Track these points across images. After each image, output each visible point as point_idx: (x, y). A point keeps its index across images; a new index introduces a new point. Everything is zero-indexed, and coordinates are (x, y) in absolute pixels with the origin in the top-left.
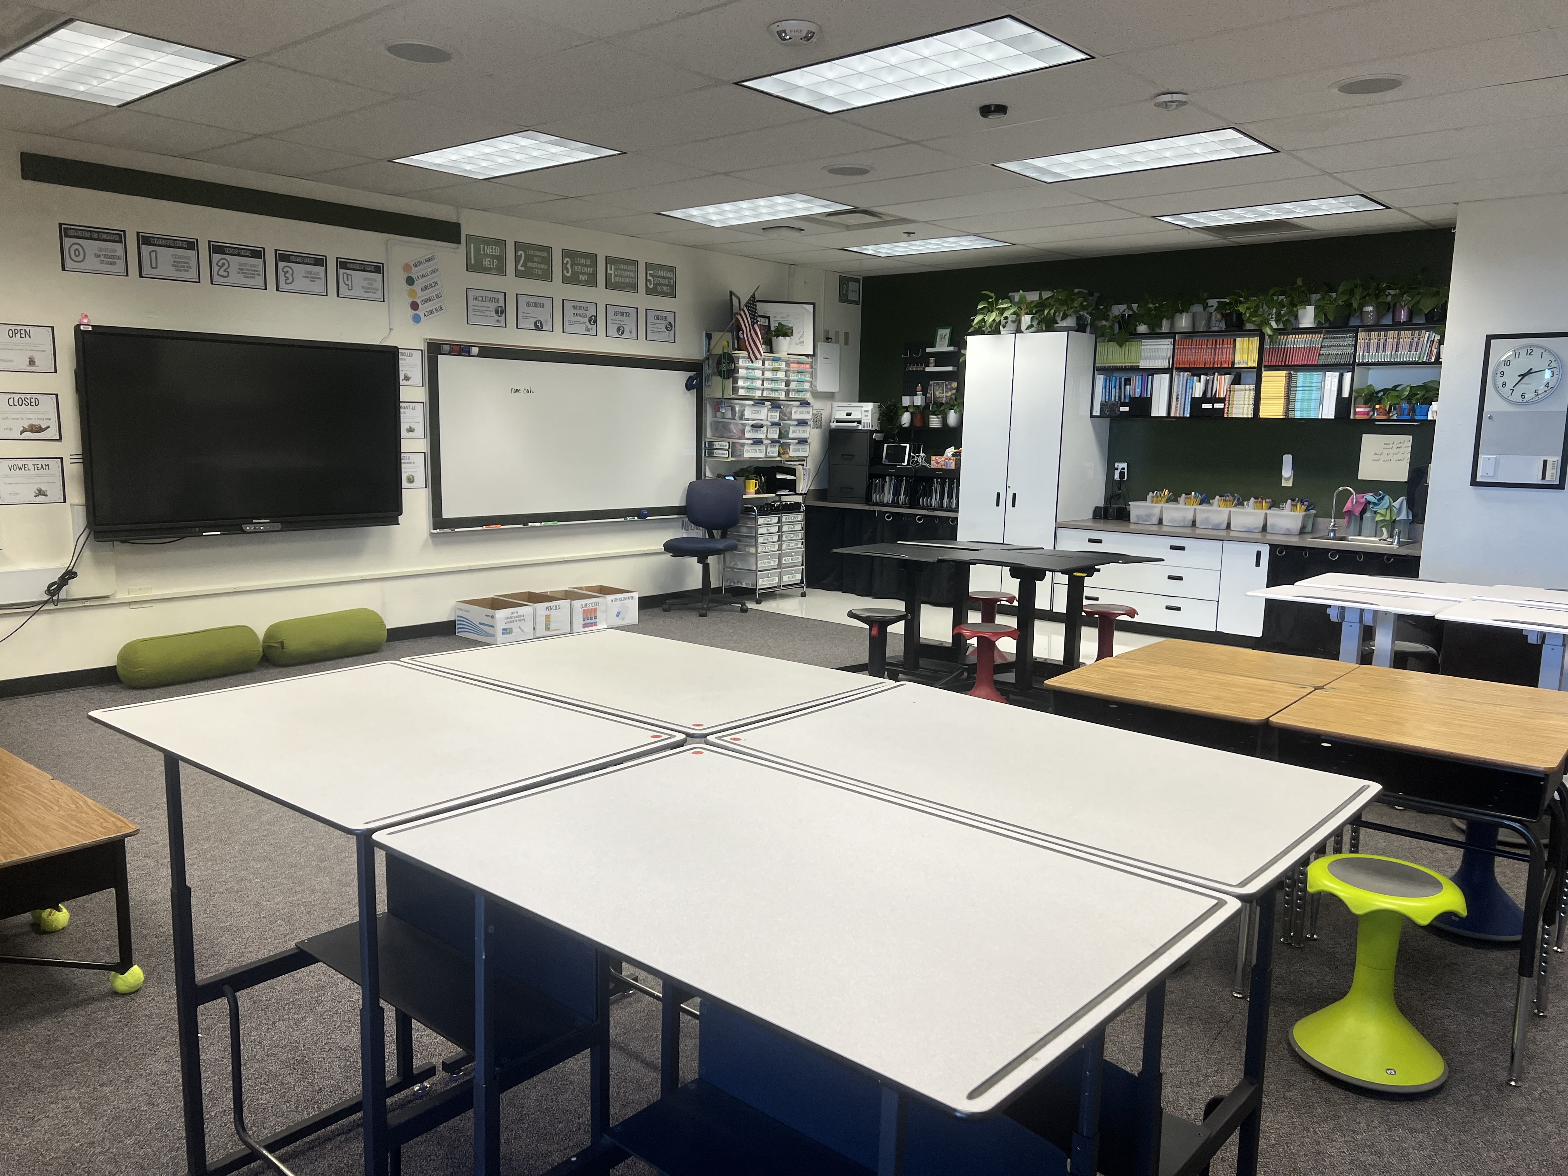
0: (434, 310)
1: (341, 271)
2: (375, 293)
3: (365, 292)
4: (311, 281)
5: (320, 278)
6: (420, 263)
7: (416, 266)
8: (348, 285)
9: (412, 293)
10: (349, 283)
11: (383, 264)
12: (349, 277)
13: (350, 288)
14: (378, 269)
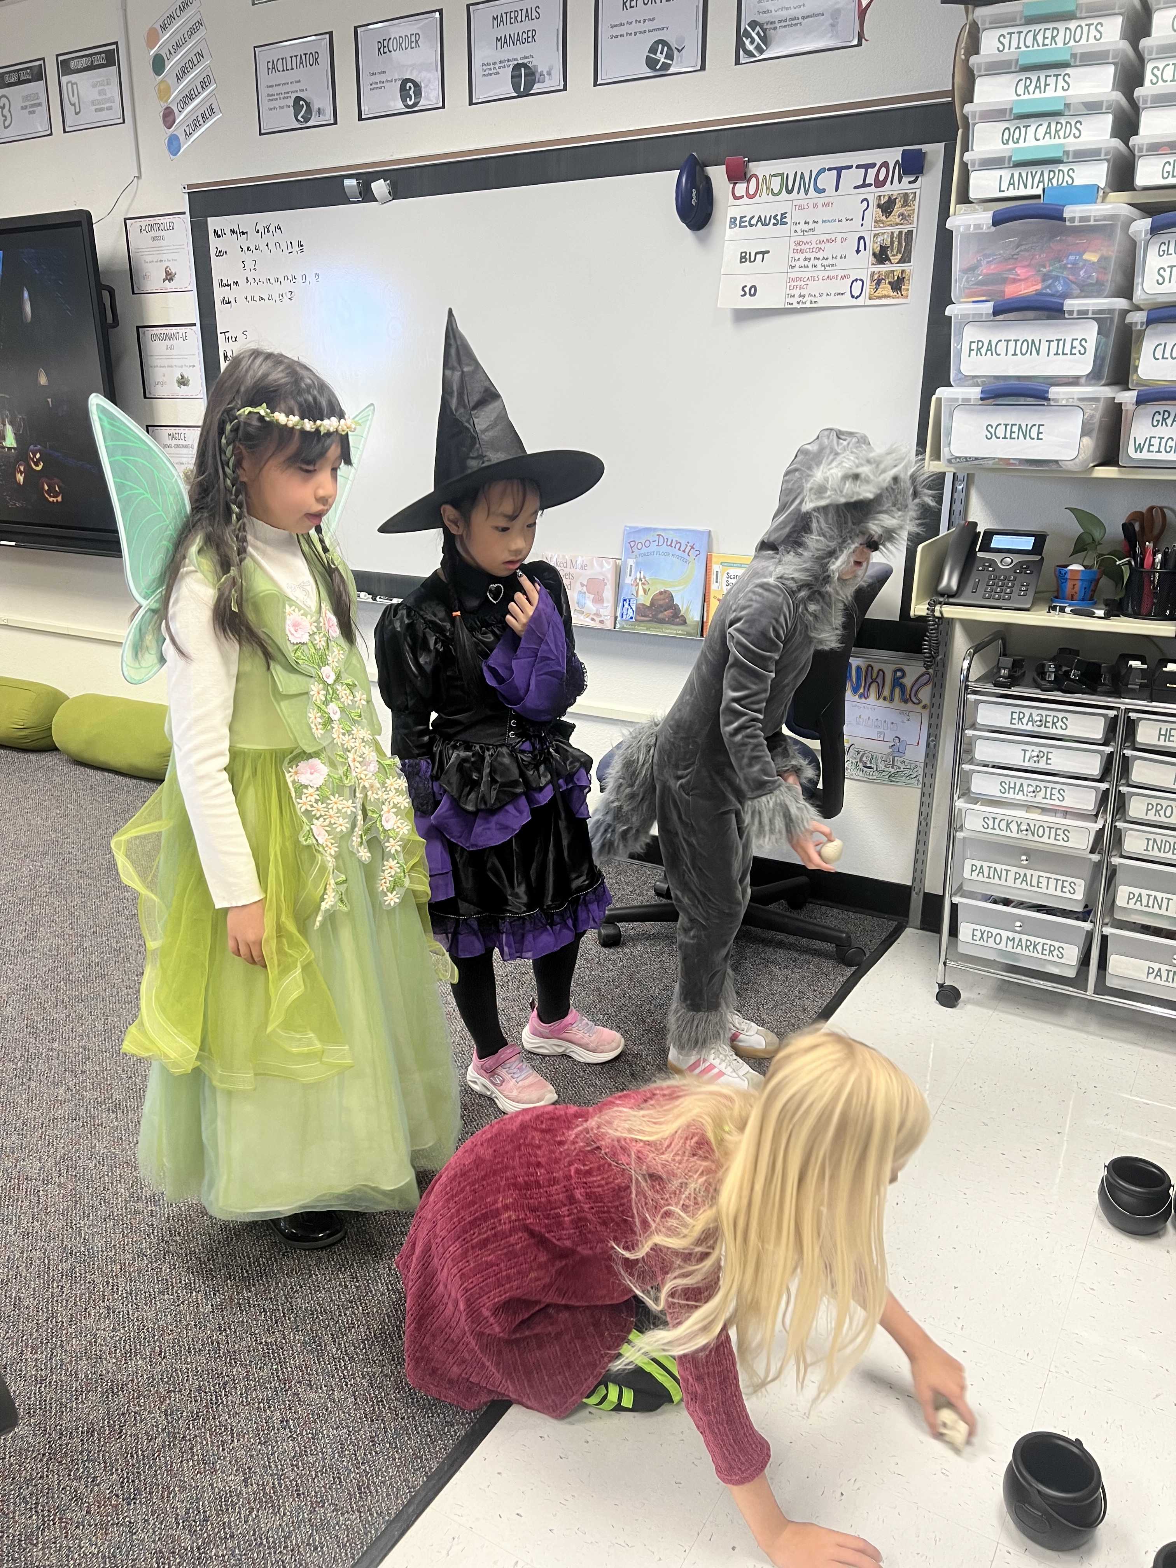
0: (200, 118)
1: (64, 79)
2: (109, 108)
3: (96, 110)
4: (30, 113)
5: (40, 104)
6: (171, 17)
7: (164, 28)
8: (74, 105)
9: (163, 92)
10: (74, 100)
11: (116, 43)
12: (75, 86)
13: (78, 110)
14: (110, 58)
